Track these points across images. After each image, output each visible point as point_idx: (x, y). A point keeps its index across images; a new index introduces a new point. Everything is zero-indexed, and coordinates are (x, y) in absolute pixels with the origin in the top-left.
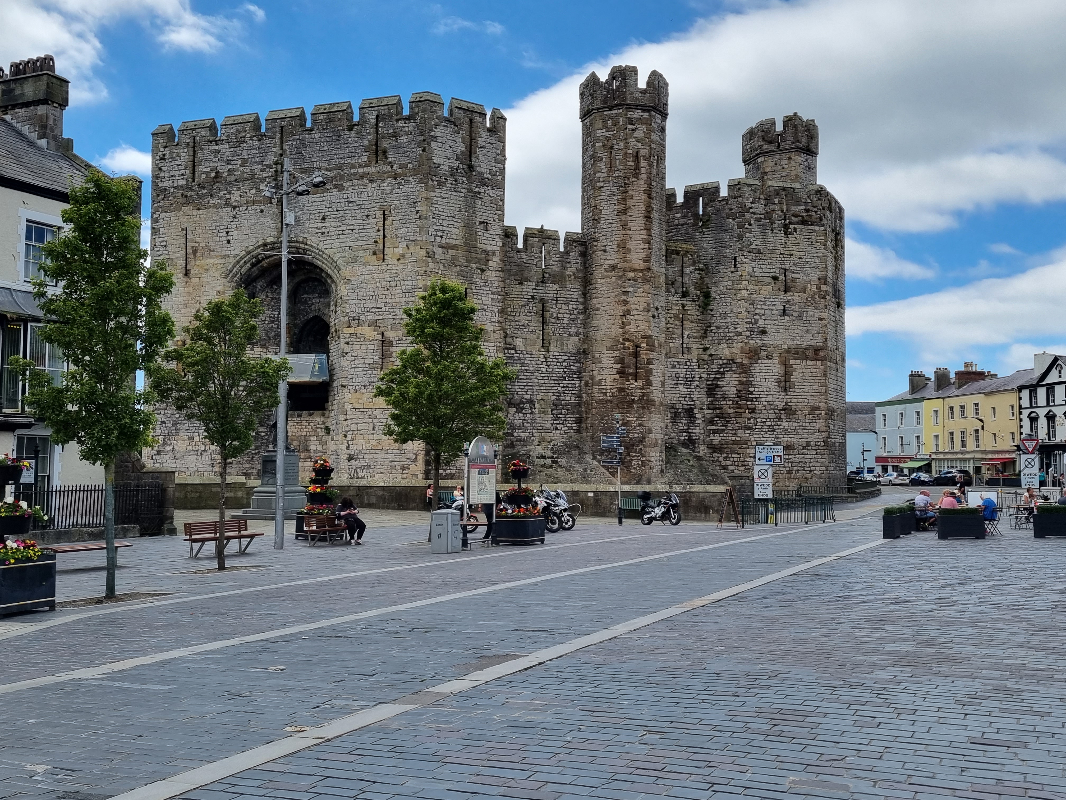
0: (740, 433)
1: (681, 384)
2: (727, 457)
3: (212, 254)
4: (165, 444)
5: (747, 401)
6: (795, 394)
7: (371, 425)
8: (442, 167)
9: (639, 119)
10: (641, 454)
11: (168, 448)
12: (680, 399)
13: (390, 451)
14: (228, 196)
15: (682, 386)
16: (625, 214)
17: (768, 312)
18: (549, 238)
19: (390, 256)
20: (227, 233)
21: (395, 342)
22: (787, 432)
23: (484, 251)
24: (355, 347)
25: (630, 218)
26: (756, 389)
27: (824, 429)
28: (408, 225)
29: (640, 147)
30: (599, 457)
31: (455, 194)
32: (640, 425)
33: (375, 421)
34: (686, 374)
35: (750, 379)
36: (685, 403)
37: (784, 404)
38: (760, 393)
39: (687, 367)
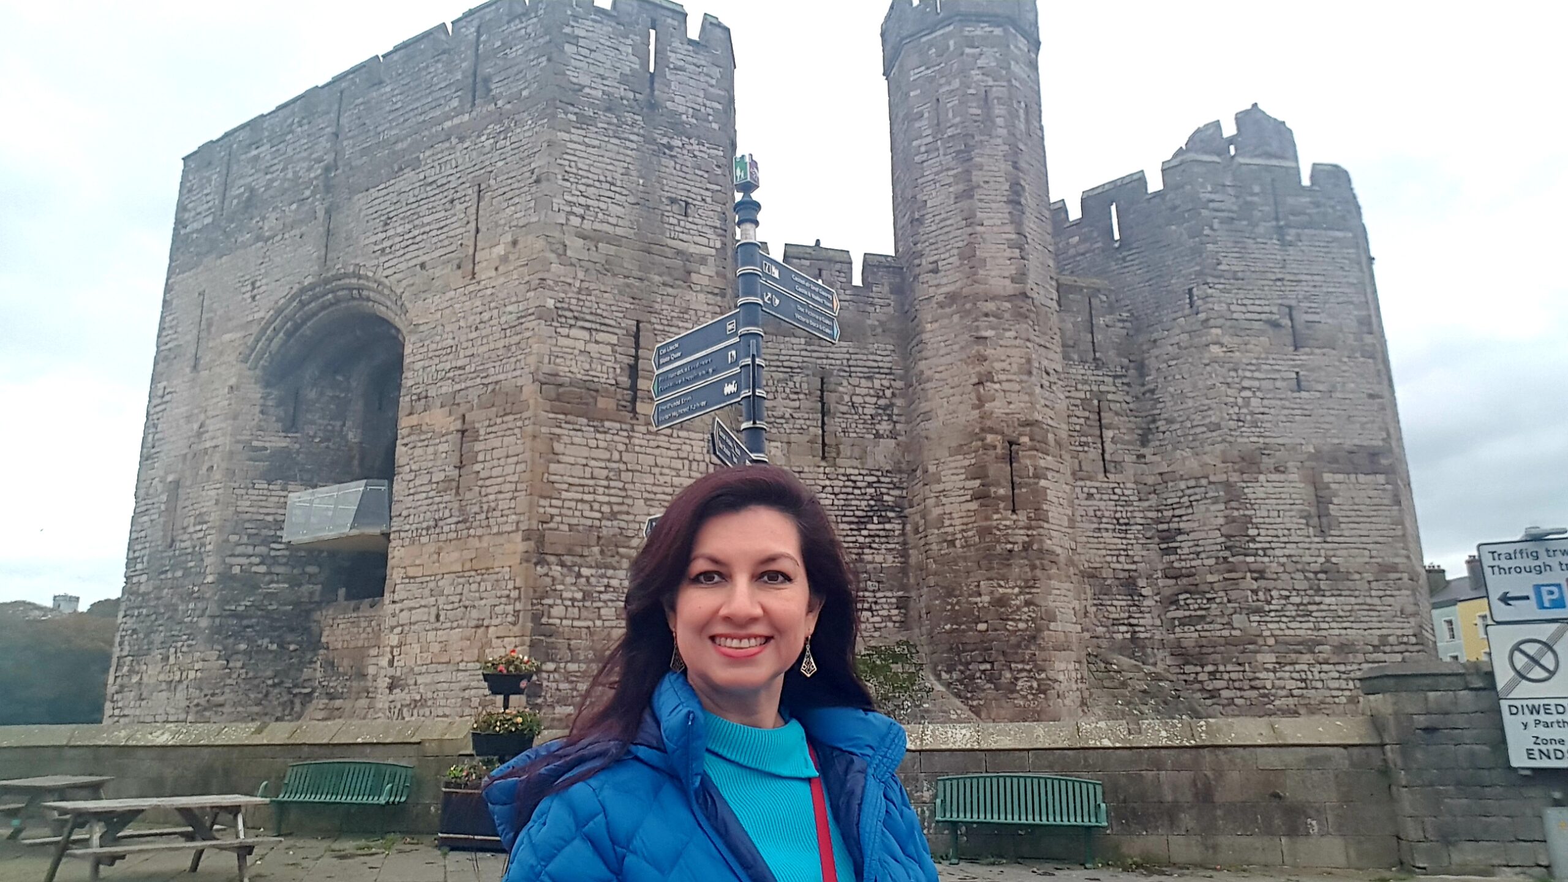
0: (1238, 620)
1: (1107, 530)
2: (1217, 671)
3: (230, 325)
4: (132, 671)
5: (1246, 555)
6: (1342, 539)
7: (434, 611)
8: (587, 90)
9: (984, 38)
10: (1035, 666)
11: (135, 679)
12: (1109, 559)
13: (462, 666)
14: (260, 224)
15: (1110, 534)
16: (972, 197)
17: (1266, 384)
18: (830, 260)
19: (485, 264)
20: (253, 284)
21: (482, 432)
22: (1337, 618)
23: (679, 252)
24: (418, 452)
25: (980, 205)
26: (1263, 532)
27: (1410, 609)
28: (516, 200)
29: (991, 83)
30: (944, 676)
31: (617, 141)
32: (1028, 603)
33: (441, 600)
34: (1116, 512)
35: (1247, 512)
36: (1119, 566)
37: (1322, 560)
38: (1269, 539)
39: (1116, 497)
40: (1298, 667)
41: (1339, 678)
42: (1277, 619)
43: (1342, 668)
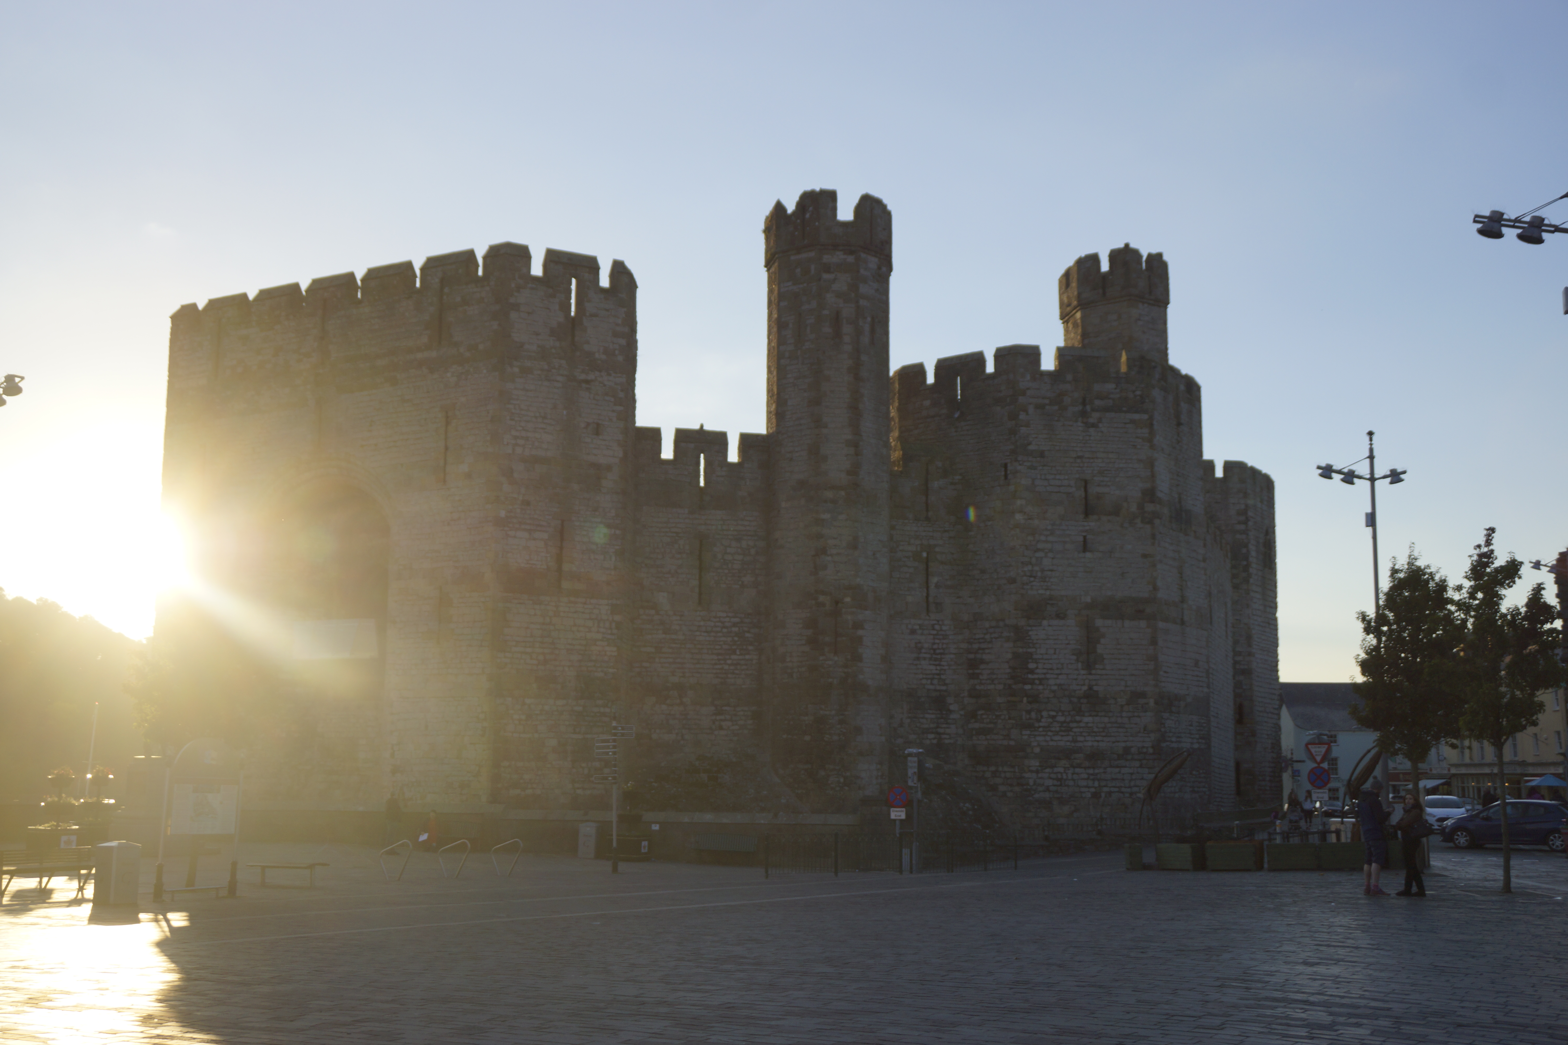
0: (1015, 733)
1: (925, 659)
2: (997, 771)
5: (1025, 684)
6: (1104, 672)
7: (422, 723)
8: (526, 346)
9: (839, 265)
10: (844, 767)
12: (924, 682)
13: (444, 762)
15: (927, 662)
16: (819, 404)
17: (1057, 547)
18: (712, 442)
19: (452, 476)
21: (454, 601)
22: (1091, 733)
23: (592, 465)
24: (404, 609)
25: (826, 411)
26: (1040, 666)
27: (1154, 727)
28: (475, 431)
29: (842, 305)
30: (781, 771)
32: (841, 722)
33: (427, 717)
34: (934, 644)
35: (1029, 650)
36: (931, 687)
37: (1085, 688)
38: (1045, 671)
39: (935, 632)
40: (1056, 770)
41: (1088, 779)
42: (1044, 733)
43: (1091, 771)
